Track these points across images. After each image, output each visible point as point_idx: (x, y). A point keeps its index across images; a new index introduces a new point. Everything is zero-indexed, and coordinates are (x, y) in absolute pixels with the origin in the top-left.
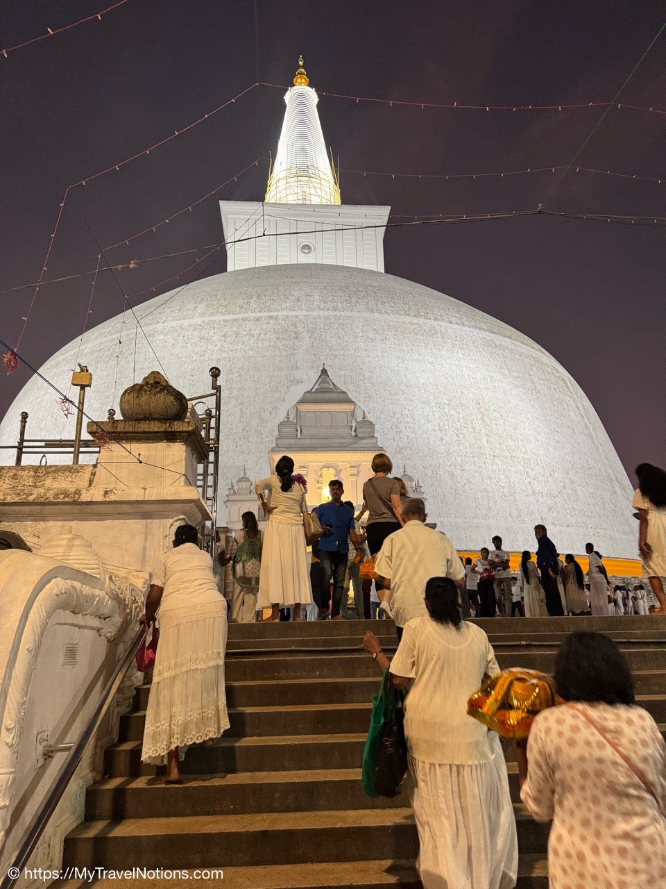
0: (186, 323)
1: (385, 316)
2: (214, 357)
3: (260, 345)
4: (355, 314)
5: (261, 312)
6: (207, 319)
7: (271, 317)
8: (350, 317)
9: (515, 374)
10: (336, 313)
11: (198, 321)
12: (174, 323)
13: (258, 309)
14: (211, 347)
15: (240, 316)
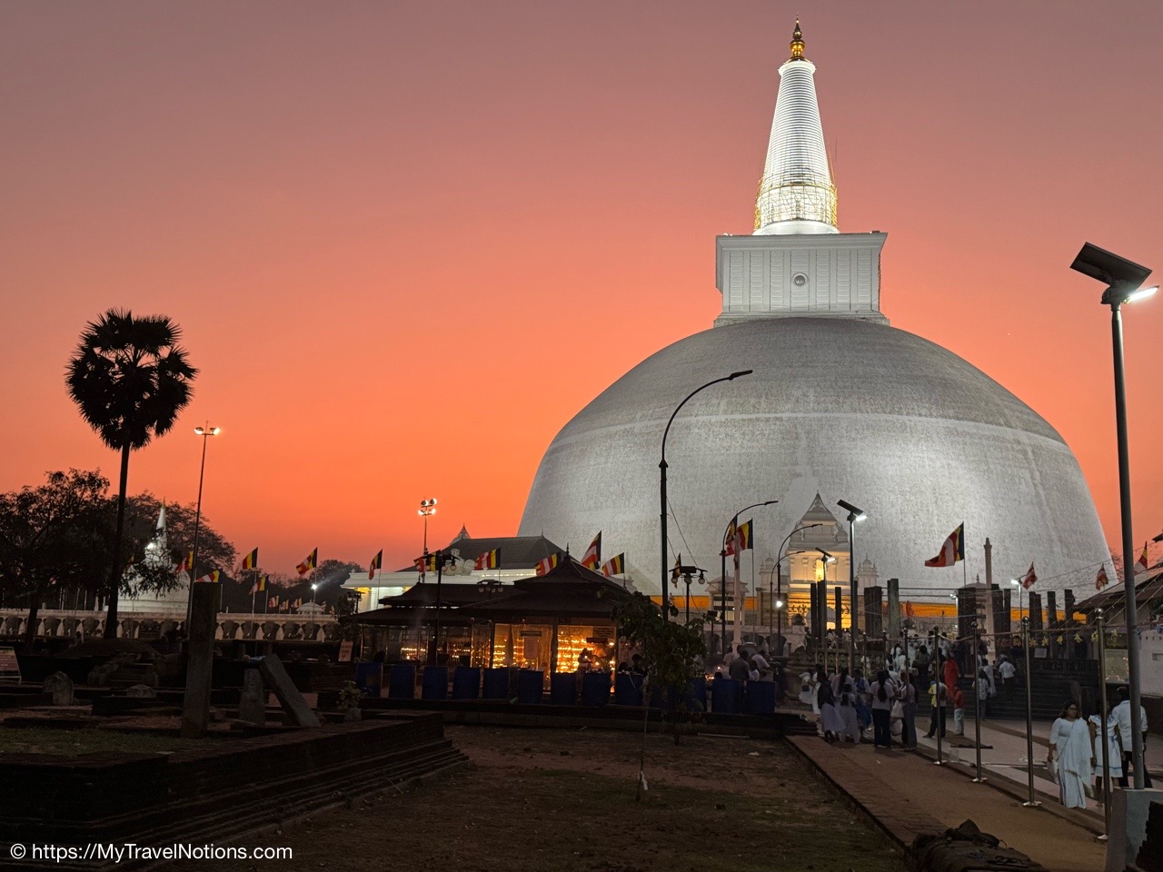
0: (714, 419)
1: (866, 415)
2: (737, 451)
3: (770, 444)
4: (843, 415)
5: (769, 413)
6: (730, 417)
7: (777, 419)
8: (837, 418)
9: (972, 458)
10: (826, 414)
11: (723, 418)
12: (705, 418)
13: (767, 410)
14: (734, 443)
15: (753, 416)
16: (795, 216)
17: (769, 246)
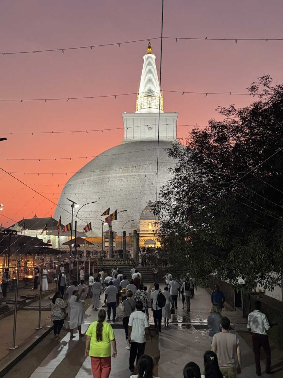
16: (149, 107)
17: (139, 117)
